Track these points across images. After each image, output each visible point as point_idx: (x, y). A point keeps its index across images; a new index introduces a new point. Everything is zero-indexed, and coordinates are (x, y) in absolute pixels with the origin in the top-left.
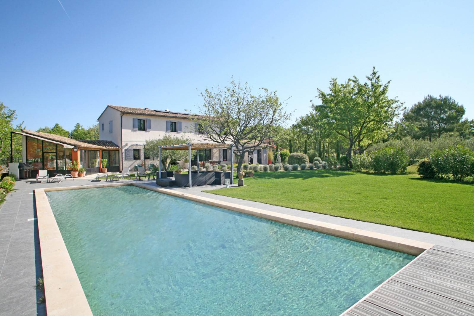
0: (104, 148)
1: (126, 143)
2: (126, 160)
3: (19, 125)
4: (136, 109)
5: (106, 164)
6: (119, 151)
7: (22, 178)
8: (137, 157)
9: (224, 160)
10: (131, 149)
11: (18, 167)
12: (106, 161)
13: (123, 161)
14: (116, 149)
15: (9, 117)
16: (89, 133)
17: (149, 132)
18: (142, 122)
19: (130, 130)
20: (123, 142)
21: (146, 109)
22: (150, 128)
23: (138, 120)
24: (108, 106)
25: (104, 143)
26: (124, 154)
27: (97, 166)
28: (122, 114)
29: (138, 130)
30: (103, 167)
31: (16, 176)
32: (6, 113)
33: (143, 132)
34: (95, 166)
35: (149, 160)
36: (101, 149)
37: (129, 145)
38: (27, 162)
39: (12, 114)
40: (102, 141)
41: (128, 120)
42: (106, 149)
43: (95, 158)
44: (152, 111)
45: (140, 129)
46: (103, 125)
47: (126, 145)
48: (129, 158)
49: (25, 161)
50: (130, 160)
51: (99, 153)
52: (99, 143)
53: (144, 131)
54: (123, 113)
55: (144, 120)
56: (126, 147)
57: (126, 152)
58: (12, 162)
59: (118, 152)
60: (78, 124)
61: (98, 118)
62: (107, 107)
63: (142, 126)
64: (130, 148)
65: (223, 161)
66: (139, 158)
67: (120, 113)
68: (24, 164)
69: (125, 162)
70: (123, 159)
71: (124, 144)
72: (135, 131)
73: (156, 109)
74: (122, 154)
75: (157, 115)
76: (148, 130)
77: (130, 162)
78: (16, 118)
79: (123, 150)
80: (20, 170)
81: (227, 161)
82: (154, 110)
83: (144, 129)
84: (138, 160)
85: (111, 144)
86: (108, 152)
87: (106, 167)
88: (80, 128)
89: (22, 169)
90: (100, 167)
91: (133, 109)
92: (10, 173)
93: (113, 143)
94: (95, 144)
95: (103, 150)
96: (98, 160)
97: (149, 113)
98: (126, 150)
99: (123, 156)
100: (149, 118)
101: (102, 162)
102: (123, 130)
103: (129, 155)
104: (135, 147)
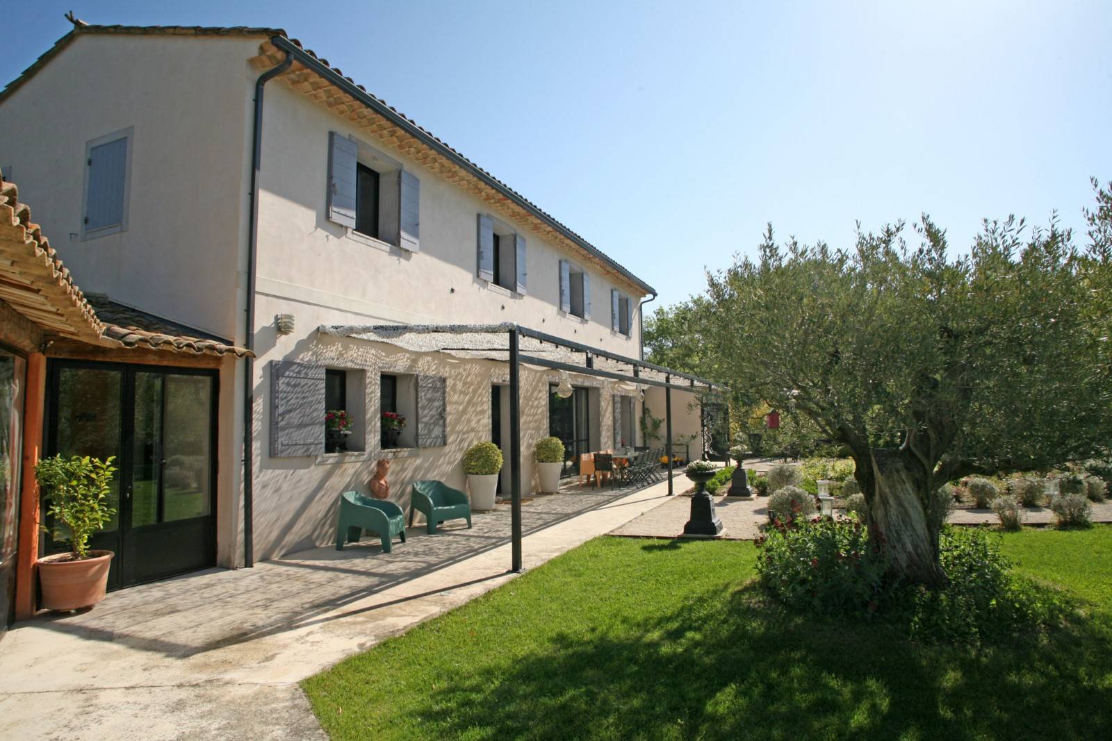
1: (283, 308)
2: (272, 453)
8: (348, 431)
10: (308, 366)
13: (256, 464)
20: (259, 301)
26: (258, 408)
33: (379, 252)
37: (301, 331)
47: (282, 327)
48: (296, 437)
50: (303, 456)
53: (386, 246)
56: (281, 349)
57: (273, 391)
64: (306, 357)
69: (269, 474)
70: (256, 446)
71: (263, 320)
72: (341, 229)
74: (248, 400)
76: (405, 241)
98: (275, 371)
99: (257, 426)
103: (295, 418)
104: (332, 355)
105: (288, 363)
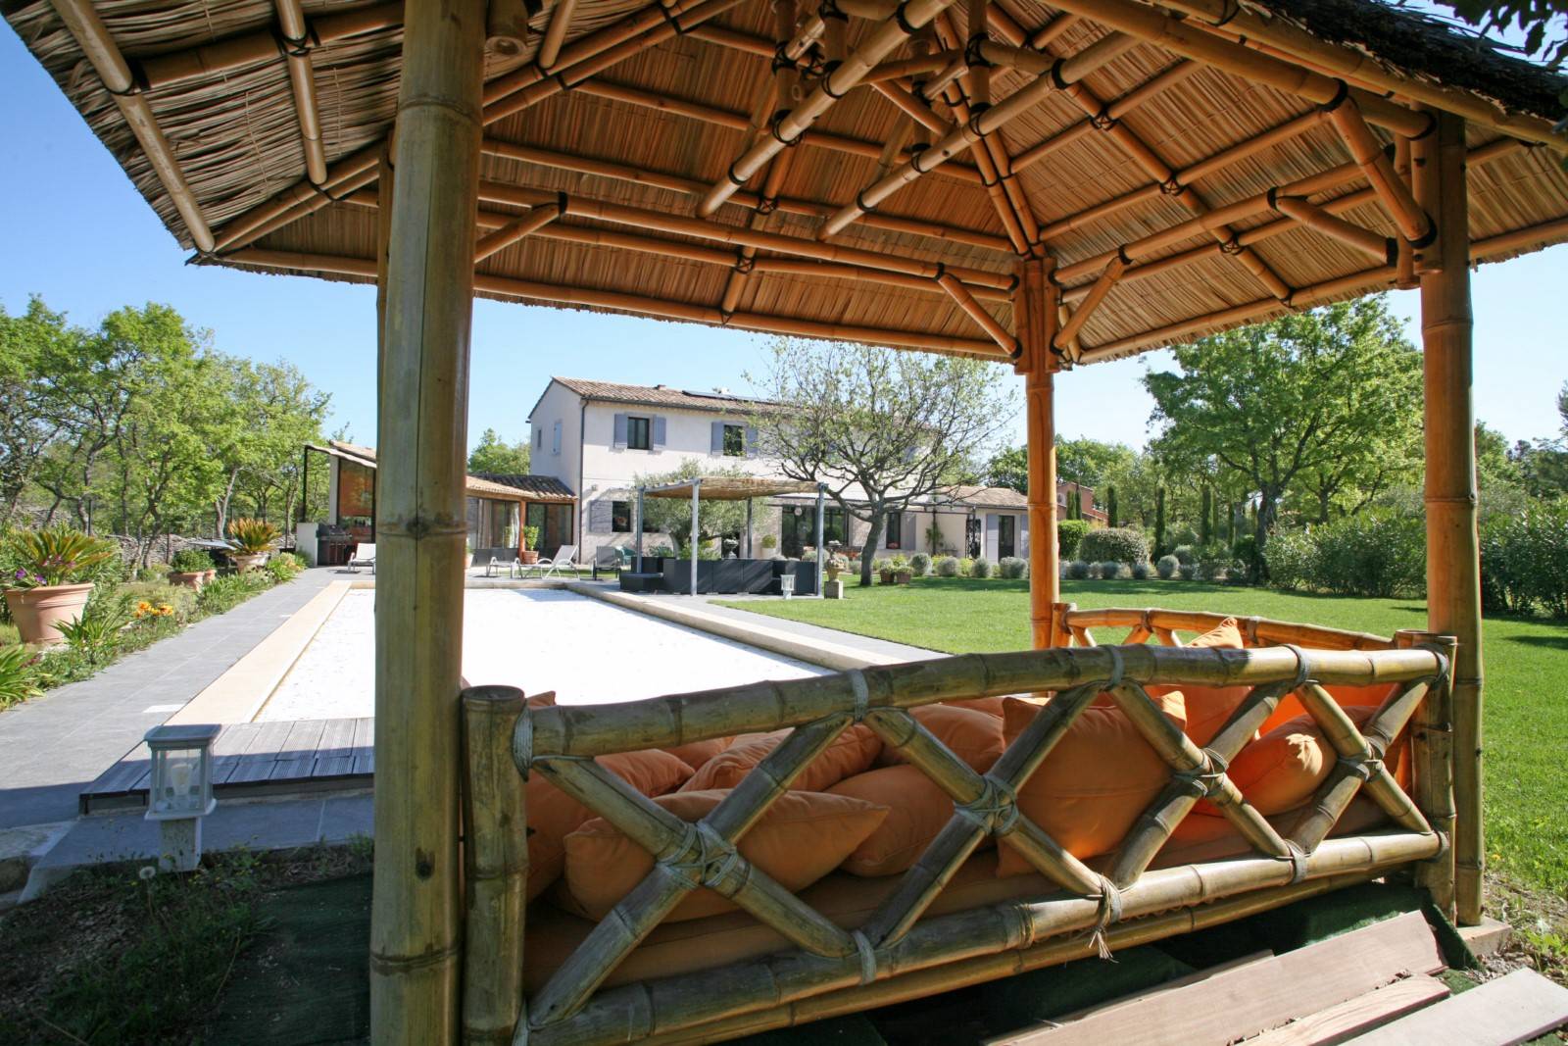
0: (532, 494)
1: (595, 482)
2: (590, 530)
3: (338, 434)
4: (629, 389)
5: (535, 540)
6: (573, 505)
7: (322, 563)
8: (624, 524)
9: (892, 545)
10: (605, 502)
11: (315, 534)
12: (535, 531)
13: (583, 535)
14: (564, 499)
15: (316, 410)
16: (516, 458)
17: (659, 453)
18: (642, 425)
19: (607, 448)
20: (584, 481)
21: (657, 388)
22: (663, 441)
23: (630, 418)
24: (554, 381)
25: (533, 483)
26: (585, 516)
27: (511, 546)
28: (584, 402)
29: (629, 447)
30: (527, 549)
31: (309, 555)
32: (312, 400)
33: (642, 454)
34: (506, 544)
35: (656, 535)
36: (523, 498)
37: (602, 489)
38: (338, 523)
39: (323, 403)
40: (530, 477)
41: (602, 420)
42: (537, 497)
43: (508, 524)
44: (674, 392)
45: (634, 445)
46: (540, 432)
47: (594, 489)
48: (600, 525)
49: (332, 521)
50: (603, 532)
51: (517, 510)
52: (522, 482)
53: (646, 452)
54: (588, 400)
55: (647, 420)
56: (593, 497)
57: (591, 510)
58: (303, 521)
59: (569, 507)
60: (490, 431)
61: (528, 414)
62: (551, 384)
63: (640, 435)
64: (605, 498)
65: (888, 547)
66: (628, 529)
67: (579, 398)
68: (330, 527)
69: (588, 537)
70: (583, 528)
71: (586, 487)
72: (620, 450)
73: (687, 390)
74: (581, 513)
75: (689, 405)
76: (656, 447)
77: (602, 538)
78: (332, 414)
79: (585, 504)
80: (320, 543)
81: (899, 548)
82: (680, 390)
83: (647, 447)
84: (626, 534)
85: (555, 484)
86: (542, 507)
87: (535, 549)
88: (495, 444)
89: (324, 538)
90: (519, 549)
91: (621, 388)
92: (297, 549)
93: (561, 483)
94: (511, 485)
95: (530, 502)
96: (515, 528)
97: (663, 398)
98: (592, 504)
99: (584, 521)
100: (659, 413)
101: (526, 535)
102: (585, 446)
103: (599, 519)
104: (617, 497)
105: (596, 501)
